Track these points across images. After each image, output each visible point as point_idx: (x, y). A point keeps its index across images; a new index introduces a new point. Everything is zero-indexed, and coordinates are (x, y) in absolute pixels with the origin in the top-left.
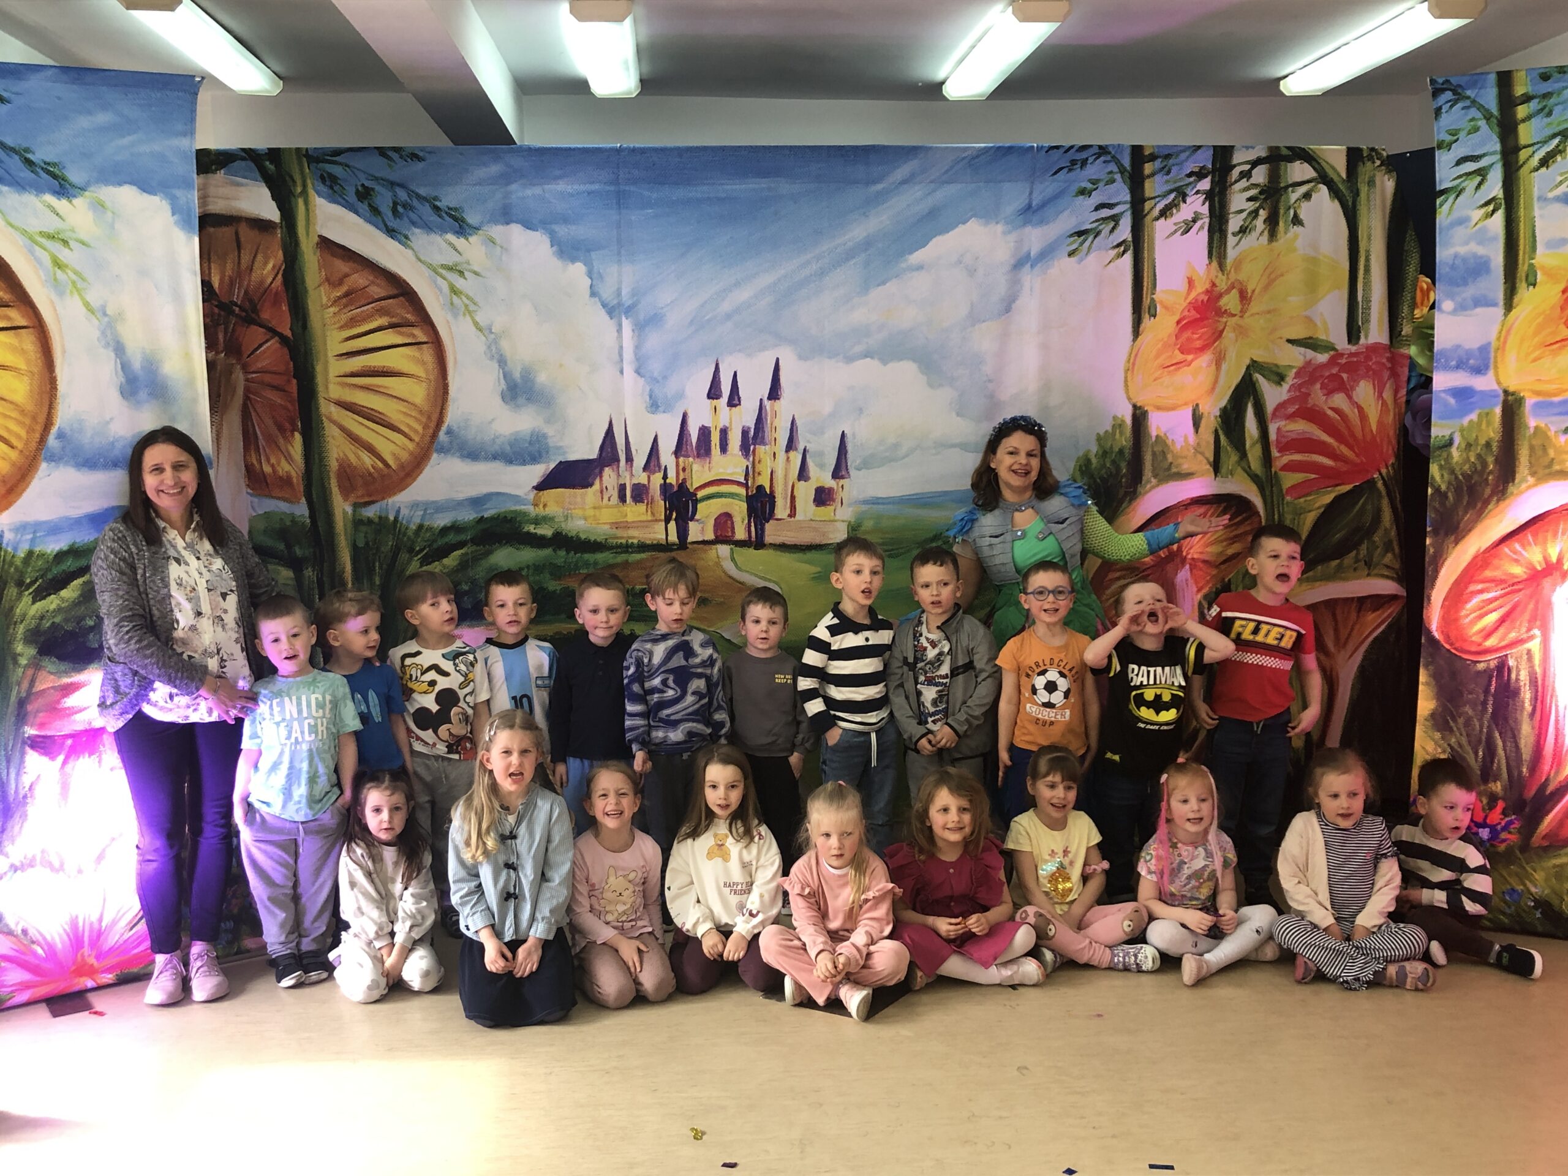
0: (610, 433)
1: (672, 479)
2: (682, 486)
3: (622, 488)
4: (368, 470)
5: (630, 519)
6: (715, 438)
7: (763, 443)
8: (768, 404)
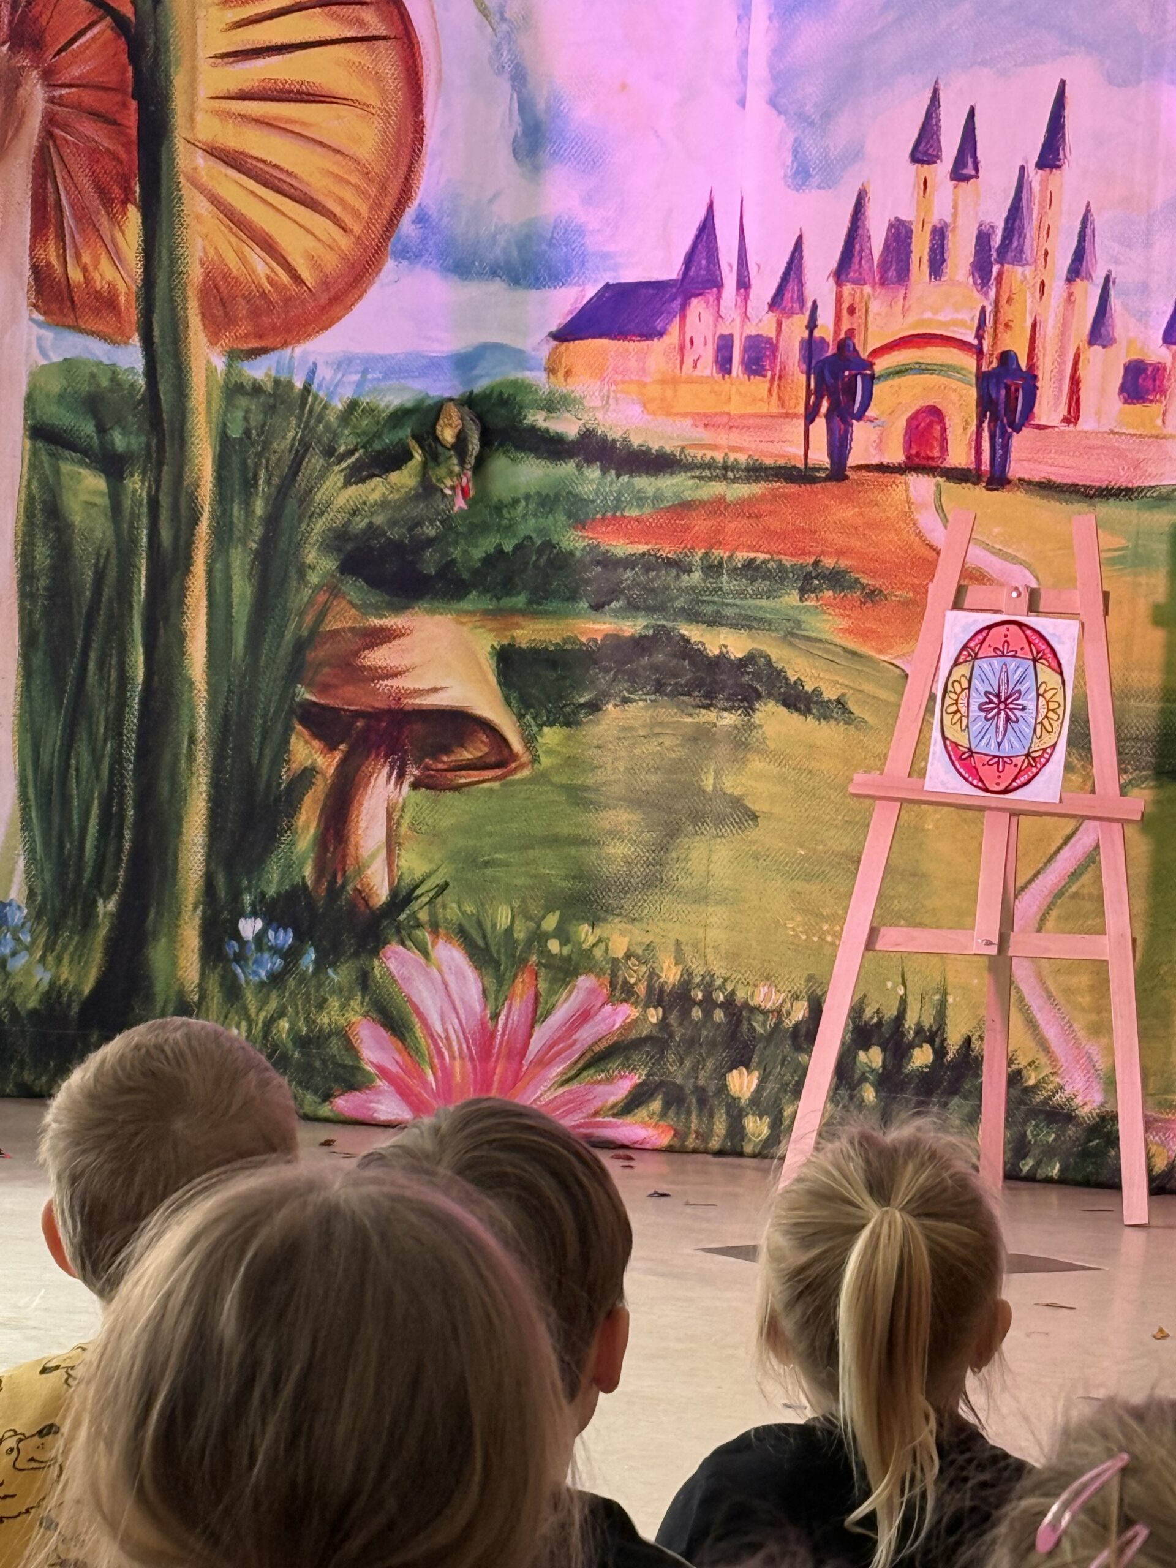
0: (707, 229)
1: (826, 328)
2: (845, 346)
3: (724, 347)
4: (259, 286)
5: (735, 407)
6: (920, 247)
7: (1019, 260)
8: (1035, 177)
